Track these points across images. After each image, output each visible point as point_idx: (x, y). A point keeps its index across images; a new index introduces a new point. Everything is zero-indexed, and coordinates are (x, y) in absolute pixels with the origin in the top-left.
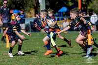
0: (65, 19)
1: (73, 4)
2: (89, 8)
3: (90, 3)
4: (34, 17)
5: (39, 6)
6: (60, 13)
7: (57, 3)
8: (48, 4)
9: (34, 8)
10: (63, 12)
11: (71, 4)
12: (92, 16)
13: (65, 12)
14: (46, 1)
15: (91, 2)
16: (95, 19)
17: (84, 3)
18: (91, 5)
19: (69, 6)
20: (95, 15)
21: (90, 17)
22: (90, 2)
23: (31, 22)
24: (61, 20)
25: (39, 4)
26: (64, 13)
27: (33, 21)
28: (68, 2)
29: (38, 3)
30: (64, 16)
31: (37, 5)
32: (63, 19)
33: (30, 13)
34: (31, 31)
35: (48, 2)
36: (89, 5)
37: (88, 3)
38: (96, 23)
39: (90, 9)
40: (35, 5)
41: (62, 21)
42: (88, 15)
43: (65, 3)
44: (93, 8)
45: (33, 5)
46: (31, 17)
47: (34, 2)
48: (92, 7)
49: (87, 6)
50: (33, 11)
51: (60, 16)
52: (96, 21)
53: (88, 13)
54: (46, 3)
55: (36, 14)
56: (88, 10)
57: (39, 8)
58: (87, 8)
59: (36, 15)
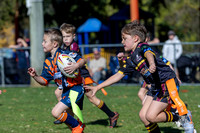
0: (95, 50)
1: (116, 11)
2: (159, 21)
3: (162, 9)
4: (13, 46)
5: (28, 17)
6: (83, 34)
7: (75, 7)
8: (51, 11)
9: (13, 22)
10: (89, 33)
11: (110, 11)
12: (169, 42)
13: (96, 33)
14: (43, 3)
15: (165, 6)
16: (176, 51)
17: (146, 9)
18: (164, 13)
19: (106, 16)
20: (176, 40)
21: (162, 47)
22: (161, 5)
23: (5, 59)
24: (85, 53)
25: (27, 10)
26: (93, 35)
27: (9, 56)
28: (105, 4)
29: (23, 9)
30: (92, 42)
31: (20, 13)
32: (90, 51)
33: (4, 34)
34: (6, 83)
35: (51, 6)
36: (159, 15)
37: (157, 9)
38: (178, 61)
39: (160, 25)
40: (17, 13)
41: (87, 56)
42: (156, 41)
43: (96, 8)
44: (170, 23)
45: (11, 14)
46: (6, 45)
47: (14, 4)
48: (167, 19)
49: (153, 17)
50: (10, 30)
51: (83, 43)
52: (178, 55)
53: (156, 34)
54: (44, 8)
55: (17, 36)
56: (156, 28)
57: (26, 20)
58: (153, 22)
59: (20, 40)
